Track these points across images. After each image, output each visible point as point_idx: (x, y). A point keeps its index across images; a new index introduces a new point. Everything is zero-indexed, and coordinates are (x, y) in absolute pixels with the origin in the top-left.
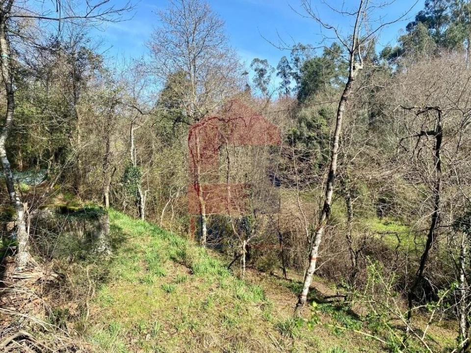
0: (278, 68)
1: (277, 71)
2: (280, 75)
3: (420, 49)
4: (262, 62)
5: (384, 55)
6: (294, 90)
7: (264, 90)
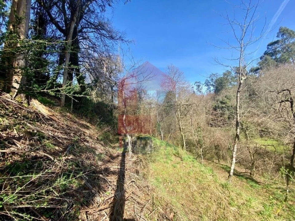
0: (205, 84)
1: (205, 85)
2: (206, 86)
3: (269, 65)
4: (198, 82)
5: (251, 71)
6: (212, 90)
7: (200, 92)
